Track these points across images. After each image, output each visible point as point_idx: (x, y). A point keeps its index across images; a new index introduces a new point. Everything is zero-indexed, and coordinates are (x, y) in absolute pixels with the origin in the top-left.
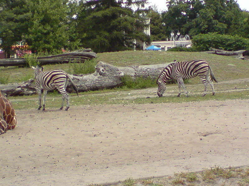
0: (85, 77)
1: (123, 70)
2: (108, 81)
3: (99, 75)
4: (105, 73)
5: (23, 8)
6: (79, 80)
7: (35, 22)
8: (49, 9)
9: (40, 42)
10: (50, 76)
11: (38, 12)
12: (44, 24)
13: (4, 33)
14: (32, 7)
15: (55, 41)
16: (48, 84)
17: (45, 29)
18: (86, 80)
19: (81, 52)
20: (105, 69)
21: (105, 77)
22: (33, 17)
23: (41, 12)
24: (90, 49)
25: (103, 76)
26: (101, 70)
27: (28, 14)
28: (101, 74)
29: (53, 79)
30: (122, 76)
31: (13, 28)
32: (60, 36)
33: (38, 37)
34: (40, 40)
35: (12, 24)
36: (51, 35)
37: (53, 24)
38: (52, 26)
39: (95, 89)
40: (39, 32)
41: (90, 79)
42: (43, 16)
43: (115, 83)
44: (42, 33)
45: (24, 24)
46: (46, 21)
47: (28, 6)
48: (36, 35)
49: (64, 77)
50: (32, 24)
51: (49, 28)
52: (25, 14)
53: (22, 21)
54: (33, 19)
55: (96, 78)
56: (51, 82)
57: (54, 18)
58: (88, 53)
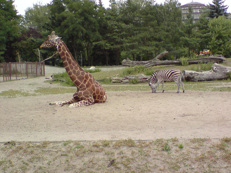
0: (203, 72)
1: (229, 69)
2: (219, 75)
3: (213, 72)
4: (217, 71)
5: (207, 30)
6: (198, 74)
7: (213, 38)
8: (222, 30)
9: (216, 50)
10: (170, 73)
11: (215, 32)
12: (219, 39)
13: (194, 45)
14: (212, 29)
15: (224, 49)
16: (169, 78)
17: (219, 42)
18: (203, 75)
19: (215, 57)
20: (217, 68)
21: (217, 73)
22: (212, 35)
23: (217, 32)
24: (221, 55)
25: (215, 72)
26: (214, 68)
27: (209, 33)
28: (214, 71)
29: (172, 75)
30: (228, 73)
31: (200, 42)
32: (228, 46)
33: (215, 47)
34: (216, 49)
35: (199, 40)
36: (222, 45)
37: (224, 39)
38: (223, 40)
39: (209, 80)
40: (215, 44)
41: (207, 74)
42: (218, 34)
43: (224, 77)
44: (217, 44)
45: (206, 40)
46: (219, 37)
47: (210, 29)
48: (213, 45)
49: (179, 73)
50: (211, 39)
51: (221, 41)
52: (207, 34)
53: (206, 37)
54: (212, 36)
55: (211, 73)
56: (171, 77)
57: (225, 35)
58: (219, 58)
